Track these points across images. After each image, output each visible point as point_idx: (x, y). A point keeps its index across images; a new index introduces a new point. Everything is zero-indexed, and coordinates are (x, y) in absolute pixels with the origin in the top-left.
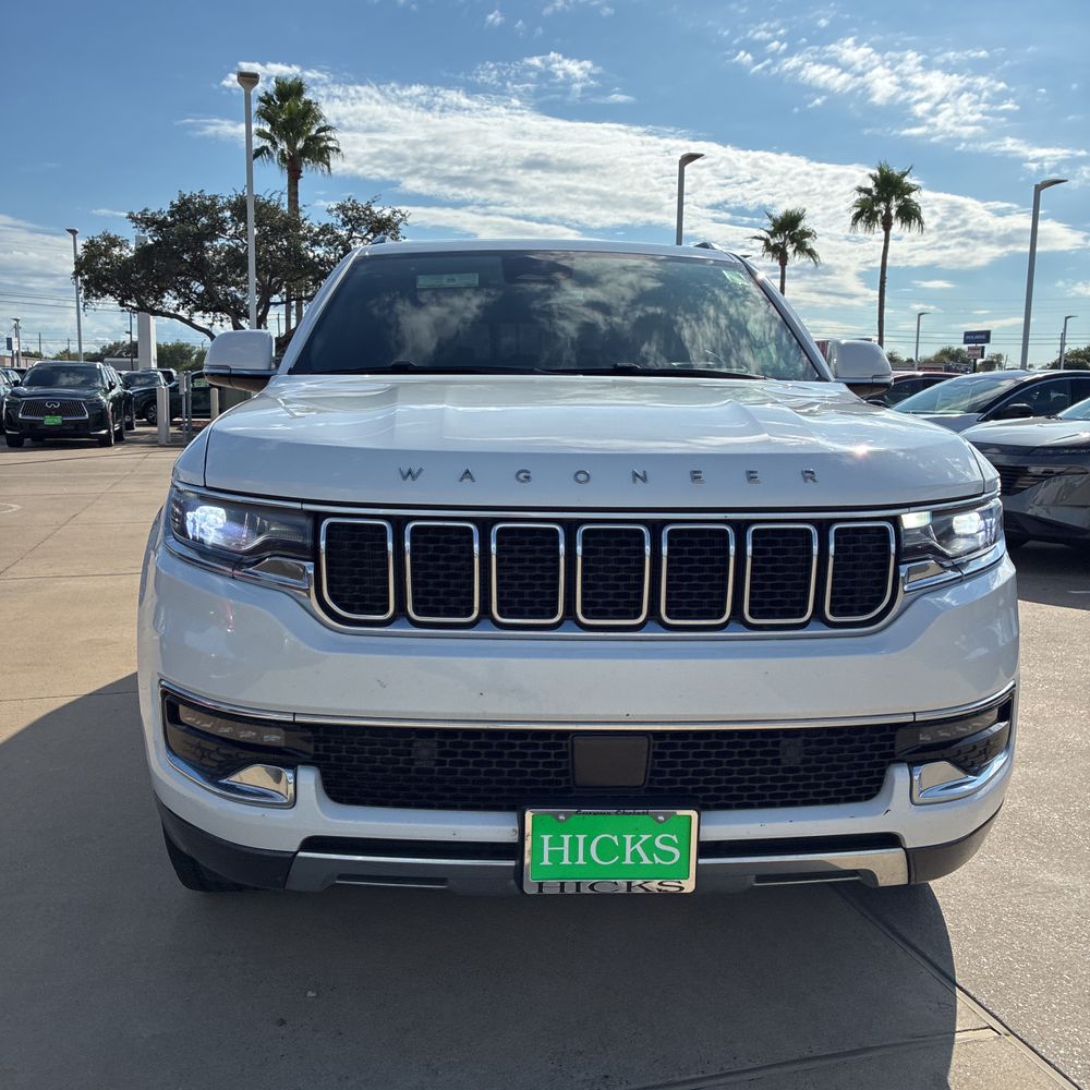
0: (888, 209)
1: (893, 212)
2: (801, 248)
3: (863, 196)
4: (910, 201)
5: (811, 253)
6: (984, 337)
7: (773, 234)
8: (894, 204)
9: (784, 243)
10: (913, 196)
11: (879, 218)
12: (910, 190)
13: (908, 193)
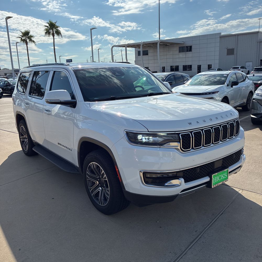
0: (53, 32)
1: (54, 32)
2: (31, 40)
3: (46, 28)
4: (58, 30)
5: (34, 41)
6: (71, 61)
7: (23, 36)
8: (54, 30)
9: (26, 39)
10: (59, 28)
11: (51, 33)
12: (58, 27)
13: (57, 28)
